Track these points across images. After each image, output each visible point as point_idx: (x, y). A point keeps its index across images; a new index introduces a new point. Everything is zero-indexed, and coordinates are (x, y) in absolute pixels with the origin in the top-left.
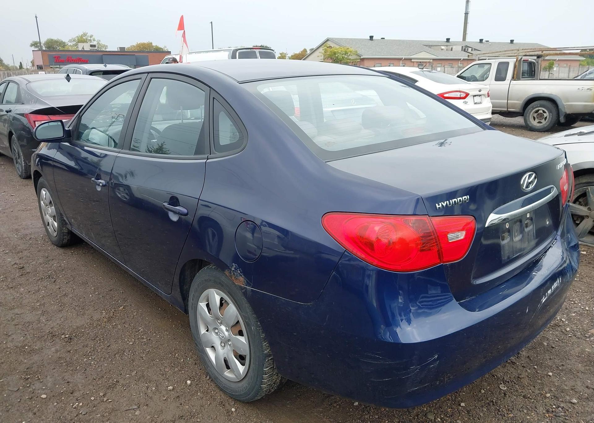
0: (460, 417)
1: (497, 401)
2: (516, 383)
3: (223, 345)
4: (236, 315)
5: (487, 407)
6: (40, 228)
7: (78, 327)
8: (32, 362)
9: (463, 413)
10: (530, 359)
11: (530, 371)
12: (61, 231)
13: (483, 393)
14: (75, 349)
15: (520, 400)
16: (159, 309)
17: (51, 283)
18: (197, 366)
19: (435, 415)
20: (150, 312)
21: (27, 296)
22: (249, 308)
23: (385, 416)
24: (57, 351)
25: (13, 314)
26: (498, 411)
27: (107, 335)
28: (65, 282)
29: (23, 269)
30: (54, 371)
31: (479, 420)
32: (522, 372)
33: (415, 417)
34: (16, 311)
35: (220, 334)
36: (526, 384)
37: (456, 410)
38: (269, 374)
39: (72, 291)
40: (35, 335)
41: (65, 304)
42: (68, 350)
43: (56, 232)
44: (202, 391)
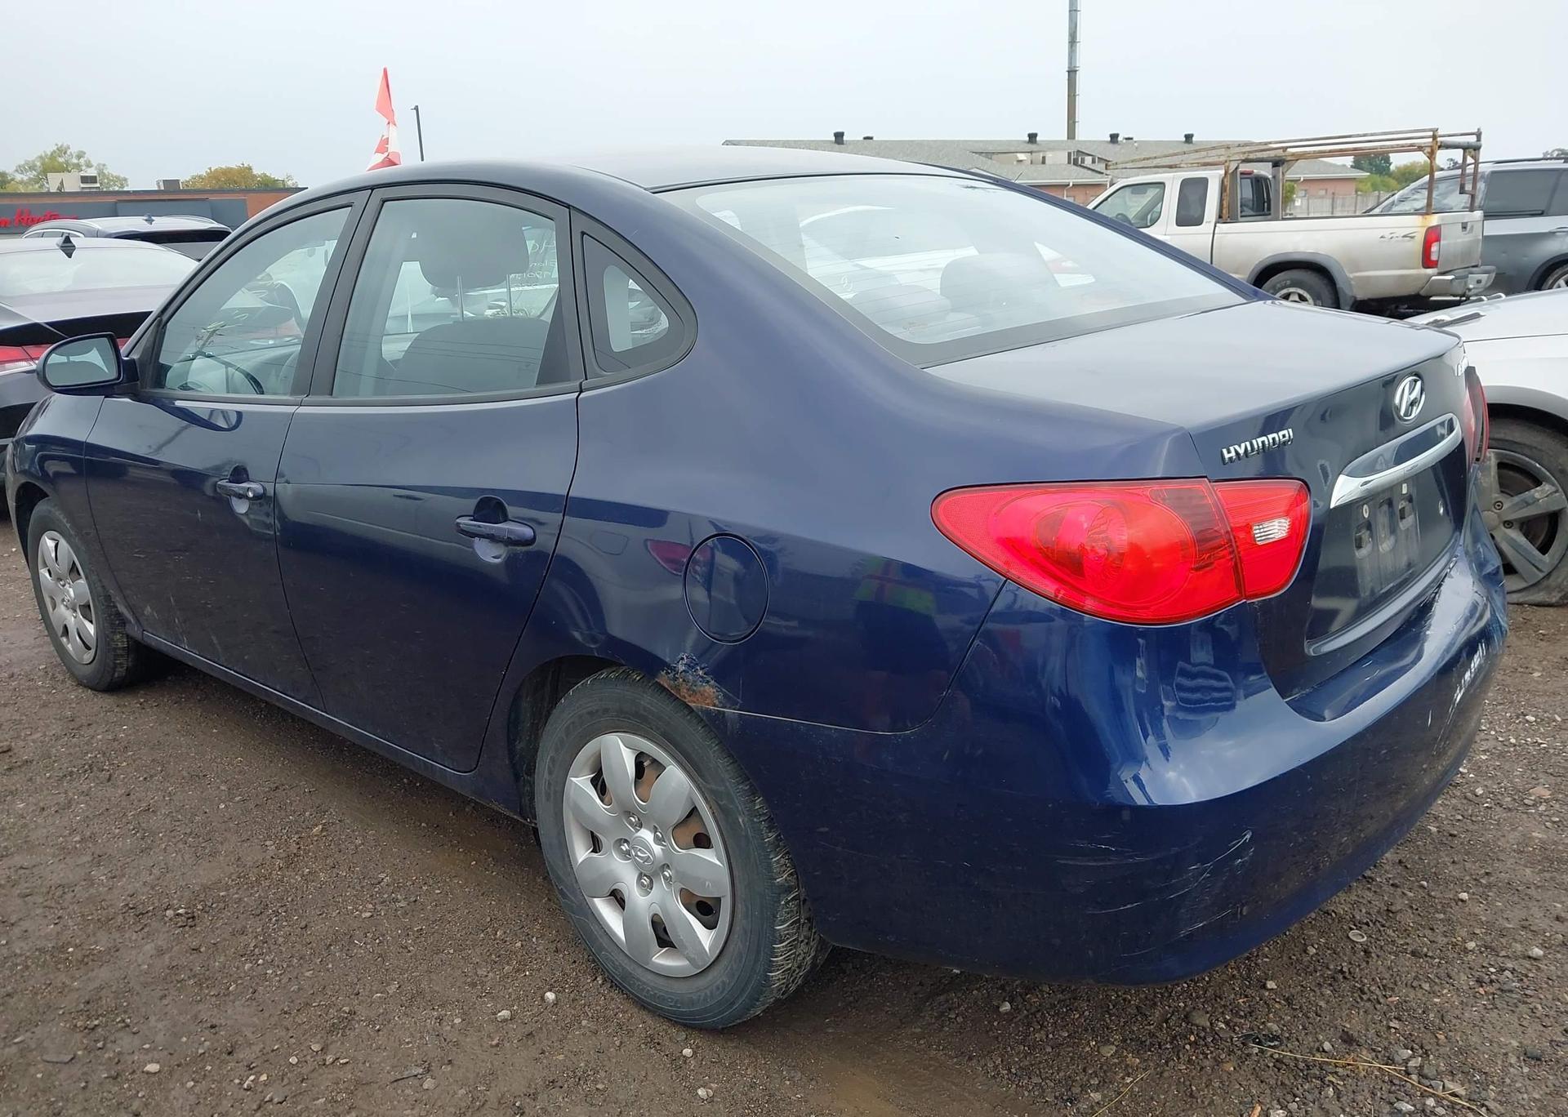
0: (1271, 1015)
1: (1351, 969)
2: (1387, 925)
3: (645, 883)
4: (687, 793)
5: (1331, 985)
6: (33, 648)
7: (205, 888)
8: (96, 984)
9: (1277, 1006)
10: (1406, 866)
11: (1411, 894)
12: (109, 644)
13: (1312, 956)
14: (212, 941)
15: (1407, 963)
17: (102, 783)
18: (561, 956)
19: (1208, 1015)
20: (398, 834)
21: (39, 821)
22: (729, 768)
23: (1086, 1030)
24: (161, 952)
25: (10, 868)
26: (1359, 992)
27: (292, 900)
28: (141, 779)
29: (10, 754)
30: (165, 1002)
31: (1320, 1016)
32: (1395, 898)
33: (1163, 1026)
34: (18, 860)
35: (639, 854)
36: (1411, 924)
37: (1258, 999)
38: (789, 941)
39: (167, 798)
40: (88, 915)
41: (154, 834)
42: (192, 947)
43: (93, 651)
44: (590, 1015)
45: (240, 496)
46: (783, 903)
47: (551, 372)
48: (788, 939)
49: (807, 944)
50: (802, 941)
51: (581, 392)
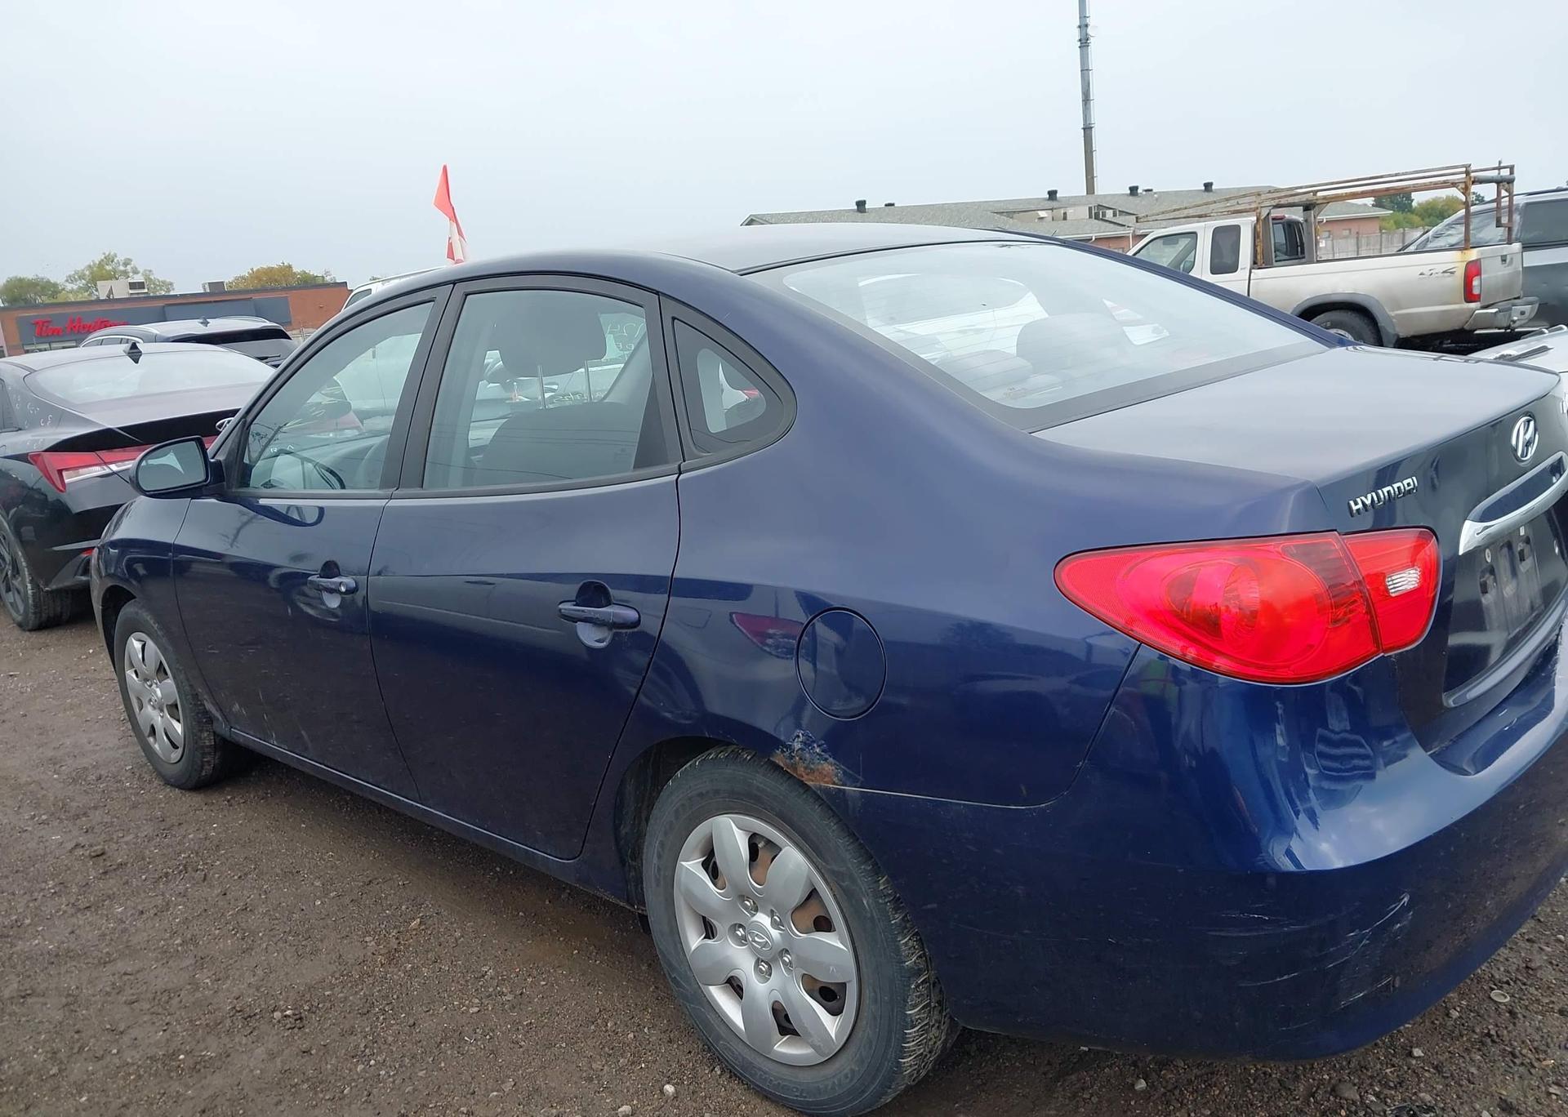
0: (1422, 1085)
1: (1499, 1032)
2: (1529, 983)
3: (764, 969)
4: (805, 875)
5: (1479, 1050)
6: (118, 748)
7: (310, 988)
8: (210, 1092)
9: (1427, 1074)
10: (1539, 920)
11: (1549, 949)
12: (196, 743)
13: (1456, 1019)
14: (322, 1043)
15: (1556, 1023)
16: (520, 913)
17: (197, 883)
18: (675, 1046)
19: (1356, 1088)
20: (497, 924)
21: (138, 925)
22: (849, 848)
23: (1229, 1108)
24: (272, 1056)
25: (114, 975)
26: (1510, 1055)
27: (398, 997)
28: (236, 877)
29: (104, 857)
30: (281, 1108)
31: (1473, 1083)
32: (1532, 953)
33: (1309, 1101)
34: (121, 966)
35: (756, 939)
36: (1554, 981)
37: (1406, 1068)
38: (920, 1026)
39: (263, 897)
40: (195, 1021)
41: (254, 933)
42: (303, 1050)
43: (180, 750)
44: (712, 1108)
45: (331, 591)
46: (913, 986)
47: (648, 455)
48: (919, 1023)
49: (938, 1027)
50: (933, 1026)
51: (680, 474)
